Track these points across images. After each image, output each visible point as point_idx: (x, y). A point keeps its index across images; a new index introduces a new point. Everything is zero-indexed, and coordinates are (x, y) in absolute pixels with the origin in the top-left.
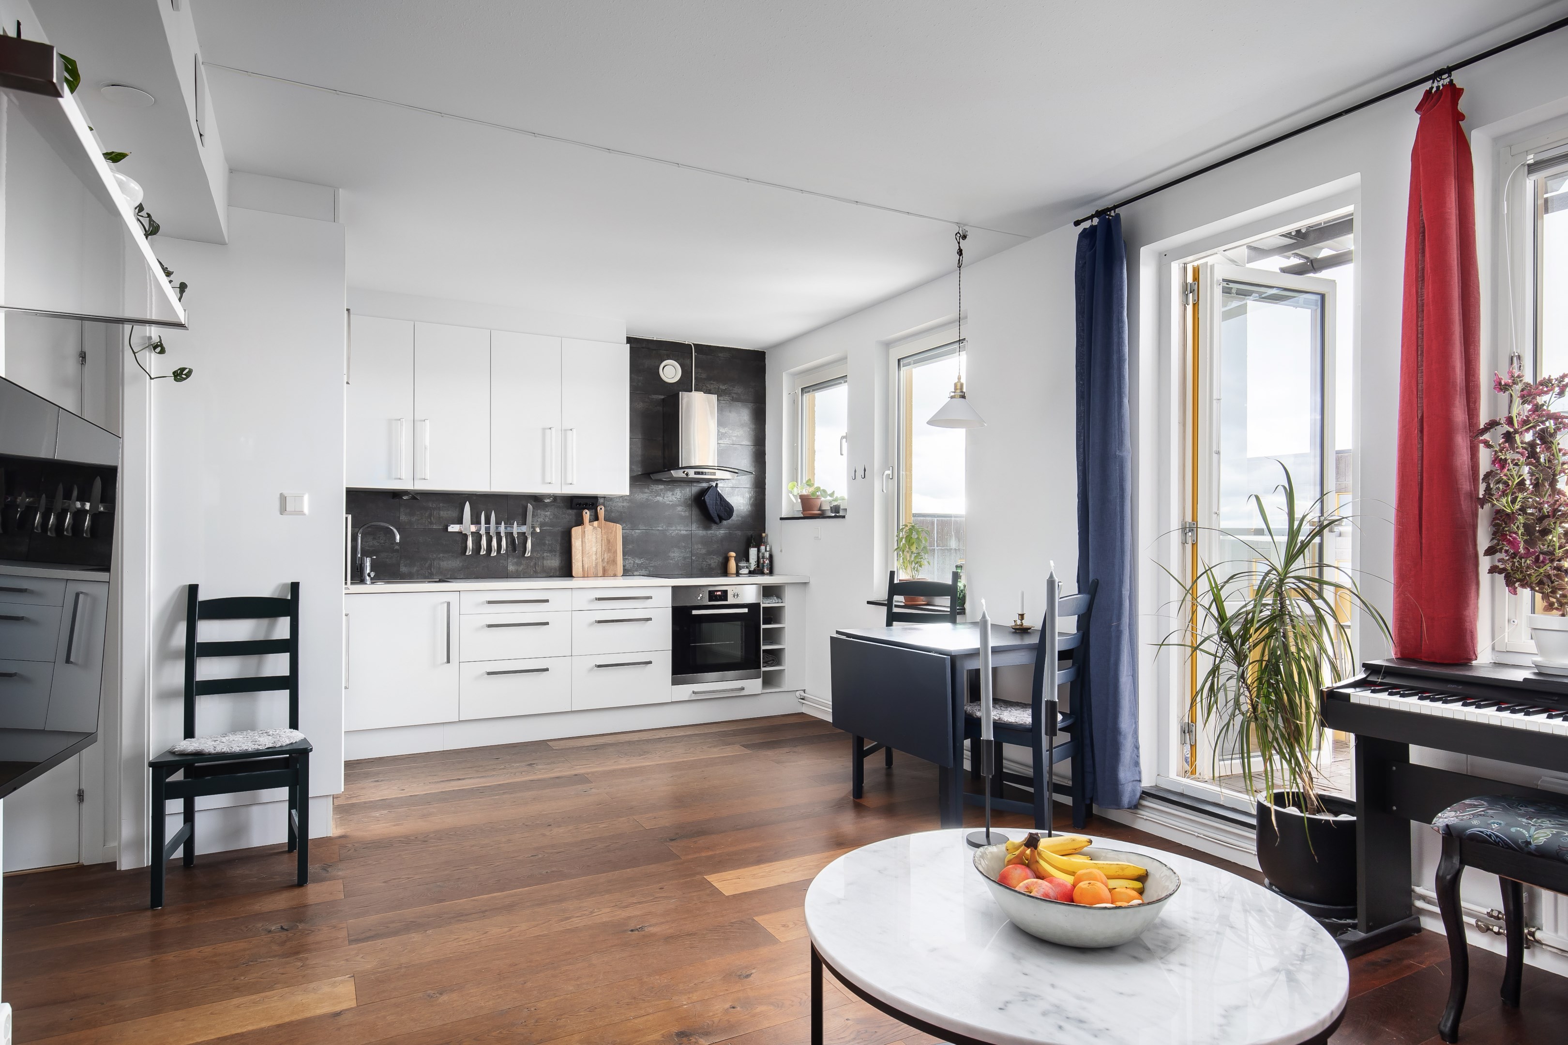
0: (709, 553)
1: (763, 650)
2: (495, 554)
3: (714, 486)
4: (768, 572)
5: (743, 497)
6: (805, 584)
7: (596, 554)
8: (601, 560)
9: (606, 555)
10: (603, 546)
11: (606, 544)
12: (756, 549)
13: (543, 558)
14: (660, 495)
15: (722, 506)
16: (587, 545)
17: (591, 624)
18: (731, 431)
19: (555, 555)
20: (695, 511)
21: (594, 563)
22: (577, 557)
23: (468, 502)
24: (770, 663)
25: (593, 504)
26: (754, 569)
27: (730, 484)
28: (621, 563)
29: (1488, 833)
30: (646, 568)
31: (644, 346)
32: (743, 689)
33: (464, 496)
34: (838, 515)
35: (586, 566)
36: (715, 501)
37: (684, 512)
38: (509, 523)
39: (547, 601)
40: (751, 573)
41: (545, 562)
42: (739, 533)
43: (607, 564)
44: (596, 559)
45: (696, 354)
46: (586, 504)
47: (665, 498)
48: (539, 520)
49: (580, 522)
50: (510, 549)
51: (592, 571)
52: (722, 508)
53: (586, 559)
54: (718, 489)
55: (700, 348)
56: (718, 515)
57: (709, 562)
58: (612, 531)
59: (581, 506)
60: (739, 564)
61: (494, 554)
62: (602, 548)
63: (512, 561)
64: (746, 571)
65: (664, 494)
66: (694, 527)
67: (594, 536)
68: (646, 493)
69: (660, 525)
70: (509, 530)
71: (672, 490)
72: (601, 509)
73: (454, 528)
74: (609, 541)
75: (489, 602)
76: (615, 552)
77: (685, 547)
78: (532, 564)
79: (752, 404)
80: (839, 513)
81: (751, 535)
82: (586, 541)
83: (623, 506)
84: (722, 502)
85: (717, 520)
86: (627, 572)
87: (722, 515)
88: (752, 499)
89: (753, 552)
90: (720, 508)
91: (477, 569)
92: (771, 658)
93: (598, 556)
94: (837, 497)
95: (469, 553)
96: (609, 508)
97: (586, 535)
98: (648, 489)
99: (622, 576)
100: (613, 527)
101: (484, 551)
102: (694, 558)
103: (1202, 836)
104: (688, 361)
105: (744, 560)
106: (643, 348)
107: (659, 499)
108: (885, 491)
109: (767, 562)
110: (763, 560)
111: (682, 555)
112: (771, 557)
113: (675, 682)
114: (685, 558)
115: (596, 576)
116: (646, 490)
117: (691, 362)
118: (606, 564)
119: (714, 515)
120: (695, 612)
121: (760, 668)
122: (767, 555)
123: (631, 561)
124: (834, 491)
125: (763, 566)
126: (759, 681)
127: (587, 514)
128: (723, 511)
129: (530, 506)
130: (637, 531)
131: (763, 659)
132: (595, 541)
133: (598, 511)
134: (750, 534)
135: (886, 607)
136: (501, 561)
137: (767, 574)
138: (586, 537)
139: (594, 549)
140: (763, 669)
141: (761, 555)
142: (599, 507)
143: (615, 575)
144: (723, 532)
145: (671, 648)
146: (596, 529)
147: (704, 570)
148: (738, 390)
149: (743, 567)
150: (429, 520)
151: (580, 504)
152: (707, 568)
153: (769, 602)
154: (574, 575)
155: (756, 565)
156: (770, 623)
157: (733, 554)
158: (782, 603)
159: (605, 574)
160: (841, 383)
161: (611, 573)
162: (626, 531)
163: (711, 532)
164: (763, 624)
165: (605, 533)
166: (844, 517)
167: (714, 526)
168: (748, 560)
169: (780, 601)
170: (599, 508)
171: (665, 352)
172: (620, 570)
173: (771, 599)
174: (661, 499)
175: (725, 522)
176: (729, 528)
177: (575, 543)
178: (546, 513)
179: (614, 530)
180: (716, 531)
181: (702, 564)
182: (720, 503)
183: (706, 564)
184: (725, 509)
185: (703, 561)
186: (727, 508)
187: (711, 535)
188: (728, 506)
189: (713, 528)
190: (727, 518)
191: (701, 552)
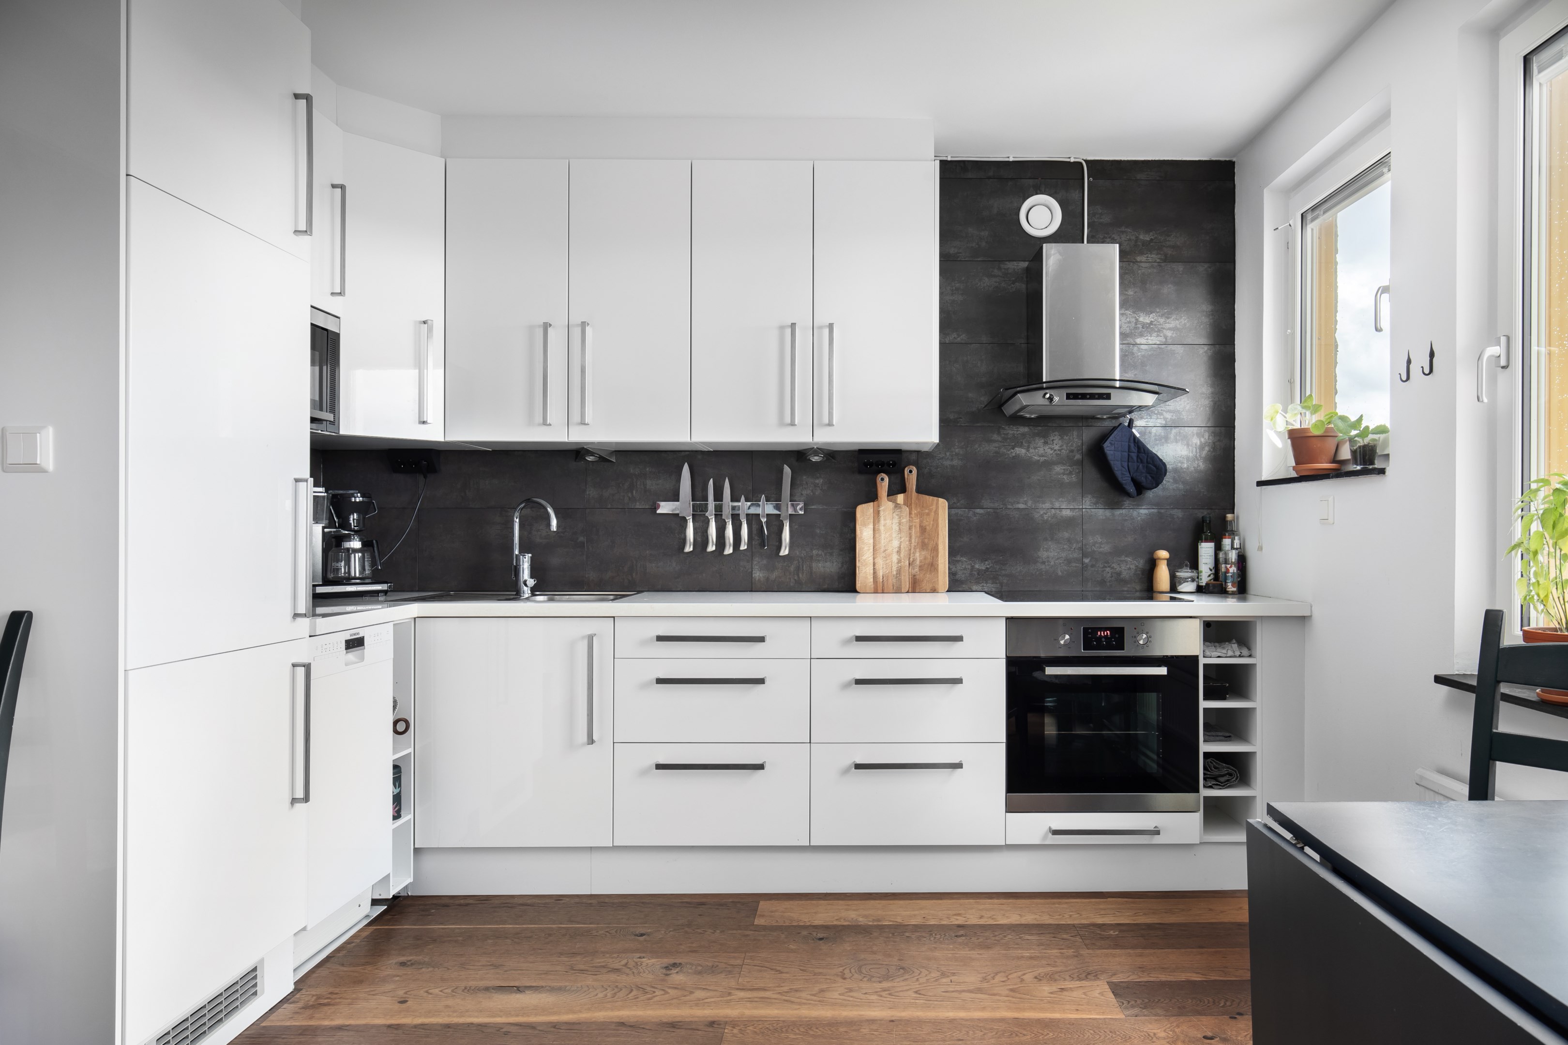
0: (1118, 552)
1: (1205, 753)
2: (731, 551)
3: (1126, 424)
4: (1235, 589)
5: (1188, 445)
6: (1303, 620)
7: (899, 552)
8: (907, 563)
9: (917, 554)
10: (913, 537)
11: (918, 534)
12: (1212, 545)
13: (811, 557)
14: (1021, 446)
15: (1142, 462)
16: (883, 536)
17: (846, 686)
18: (1162, 320)
19: (831, 554)
20: (1092, 473)
21: (894, 569)
22: (864, 558)
23: (686, 463)
24: (1222, 779)
25: (894, 464)
26: (1207, 584)
27: (1159, 421)
28: (945, 567)
30: (995, 579)
31: (991, 174)
32: (1156, 832)
33: (683, 453)
34: (1370, 466)
35: (880, 574)
36: (1126, 454)
37: (1067, 474)
38: (753, 498)
39: (761, 639)
40: (1200, 590)
41: (814, 565)
42: (1178, 513)
43: (920, 570)
44: (899, 561)
45: (1091, 179)
46: (883, 464)
47: (1031, 450)
48: (804, 492)
49: (872, 496)
50: (755, 543)
51: (892, 581)
52: (1141, 466)
53: (880, 562)
54: (1134, 430)
55: (1099, 168)
56: (1133, 480)
57: (1118, 569)
58: (930, 510)
59: (874, 467)
60: (1178, 574)
61: (729, 550)
62: (910, 541)
63: (759, 562)
64: (1190, 587)
65: (1029, 443)
66: (1088, 503)
67: (896, 520)
68: (995, 441)
69: (1022, 500)
70: (753, 511)
71: (1044, 436)
72: (911, 472)
73: (665, 508)
74: (923, 530)
75: (660, 638)
76: (935, 549)
77: (1069, 541)
78: (792, 569)
79: (1206, 265)
80: (1372, 463)
81: (1203, 517)
82: (882, 528)
83: (952, 467)
84: (1142, 455)
85: (1132, 489)
86: (956, 585)
87: (1143, 479)
88: (1207, 449)
89: (1206, 550)
90: (1138, 467)
91: (704, 575)
92: (1224, 771)
93: (902, 556)
94: (1367, 427)
95: (689, 548)
96: (926, 471)
97: (882, 519)
98: (999, 433)
99: (947, 591)
100: (932, 505)
101: (712, 546)
102: (1086, 561)
104: (1075, 195)
105: (1186, 566)
106: (989, 178)
107: (1020, 451)
108: (1485, 400)
109: (1233, 569)
110: (1226, 567)
111: (1063, 555)
112: (1242, 561)
113: (1011, 808)
114: (1069, 561)
115: (898, 591)
116: (995, 437)
117: (1081, 194)
118: (917, 570)
119: (1125, 479)
120: (1050, 671)
121: (1197, 791)
122: (1233, 556)
123: (965, 564)
124: (1362, 416)
125: (1226, 578)
126: (1197, 818)
127: (884, 483)
128: (1144, 472)
129: (787, 470)
130: (978, 511)
131: (1205, 768)
132: (897, 528)
133: (906, 476)
134: (1201, 517)
135: (1474, 696)
136: (742, 563)
137: (1233, 593)
138: (882, 522)
139: (896, 543)
140: (1205, 792)
141: (1221, 555)
142: (906, 469)
143: (934, 591)
144: (1146, 511)
145: (1004, 739)
146: (900, 508)
147: (1108, 584)
148: (1177, 239)
149: (1185, 580)
150: (630, 495)
151: (871, 464)
152: (1113, 579)
153: (1219, 654)
154: (858, 588)
155: (1212, 577)
156: (1223, 698)
157: (1163, 554)
158: (1250, 656)
159: (915, 587)
161: (925, 585)
162: (957, 511)
163: (1121, 511)
164: (1205, 699)
165: (916, 515)
166: (1382, 471)
167: (1127, 502)
168: (1195, 565)
169: (1245, 652)
170: (906, 471)
171: (1031, 182)
172: (943, 578)
173: (1224, 648)
174: (1023, 451)
175: (1150, 494)
176: (1158, 504)
177: (861, 533)
178: (817, 481)
179: (934, 509)
180: (1131, 510)
181: (1103, 571)
182: (1138, 456)
183: (1110, 573)
184: (1147, 467)
185: (1105, 567)
186: (1150, 465)
187: (1120, 518)
188: (1153, 462)
189: (1126, 505)
190: (1154, 485)
191: (1101, 549)
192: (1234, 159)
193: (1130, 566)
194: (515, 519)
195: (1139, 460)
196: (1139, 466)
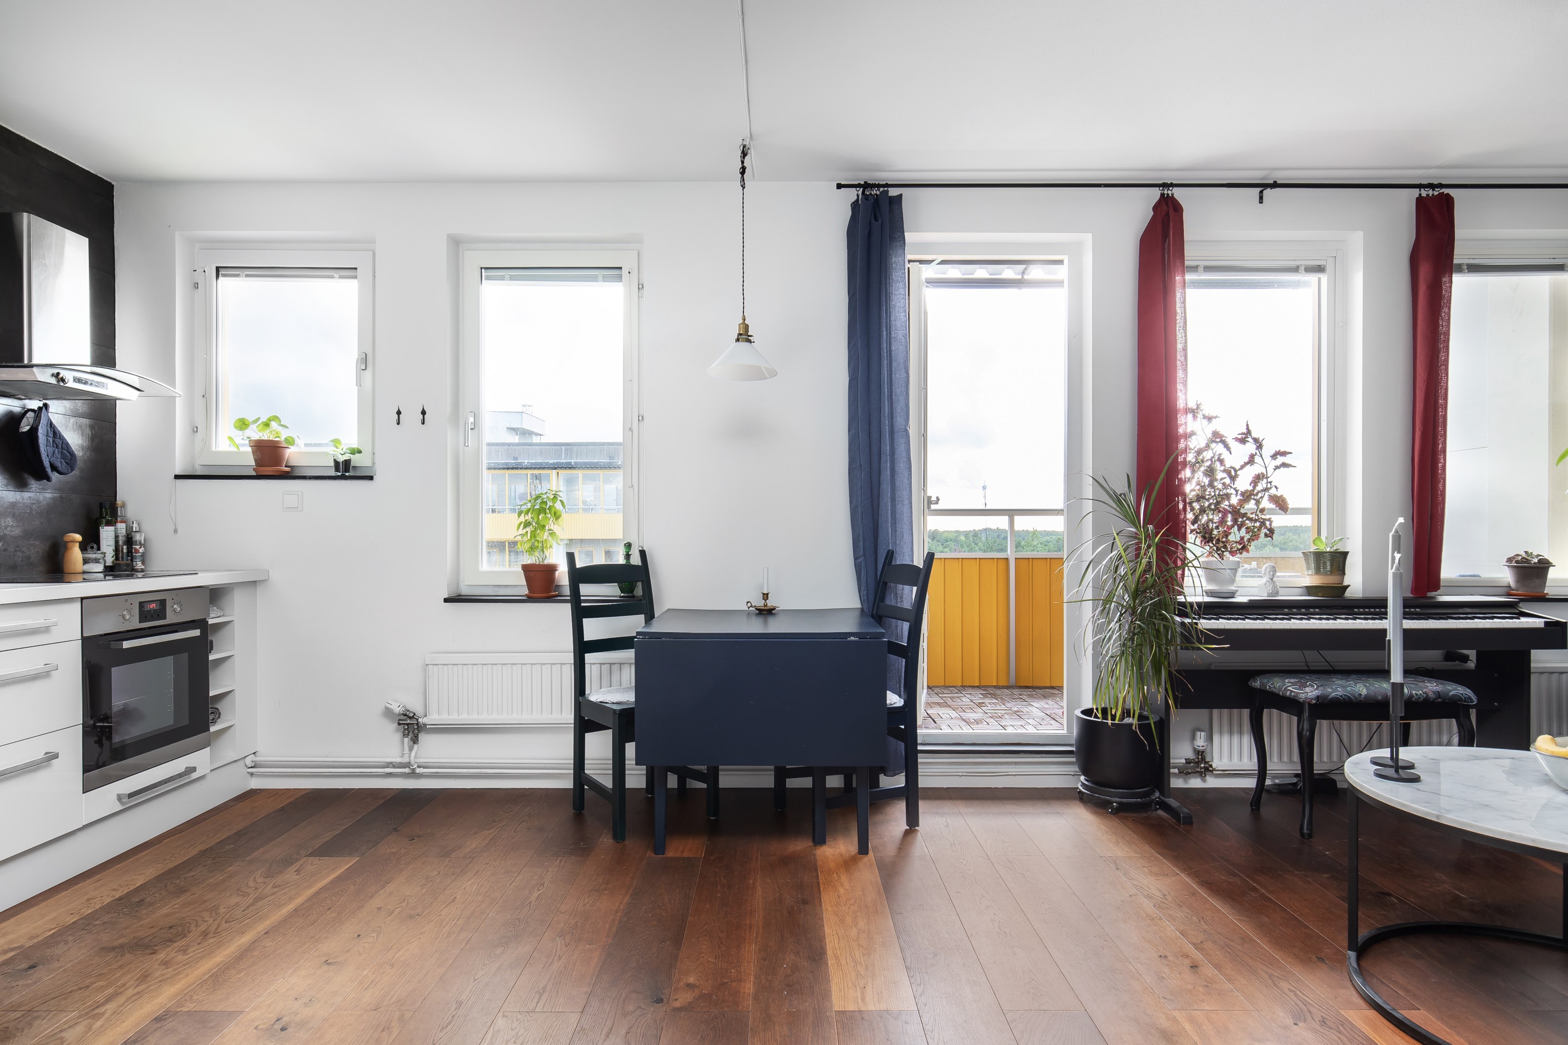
0: (25, 536)
12: (110, 527)
15: (57, 447)
26: (112, 566)
29: (1340, 695)
34: (347, 474)
36: (46, 438)
40: (107, 571)
42: (75, 498)
54: (49, 416)
56: (51, 464)
57: (27, 553)
60: (87, 555)
64: (99, 568)
80: (353, 471)
84: (57, 440)
85: (49, 473)
87: (58, 464)
90: (54, 452)
103: (965, 774)
105: (93, 547)
109: (141, 550)
113: (88, 786)
119: (46, 463)
120: (126, 645)
121: (208, 729)
126: (208, 752)
128: (59, 456)
134: (95, 501)
144: (51, 495)
145: (81, 721)
147: (20, 568)
149: (94, 561)
152: (24, 563)
157: (74, 536)
160: (332, 277)
163: (28, 495)
167: (38, 485)
168: (98, 547)
169: (223, 613)
176: (62, 489)
180: (38, 494)
181: (14, 556)
182: (54, 441)
183: (21, 557)
184: (61, 452)
185: (16, 551)
186: (64, 451)
187: (29, 501)
188: (67, 448)
189: (34, 489)
190: (70, 471)
191: (13, 533)
192: (113, 183)
193: (36, 549)
195: (55, 446)
196: (55, 450)
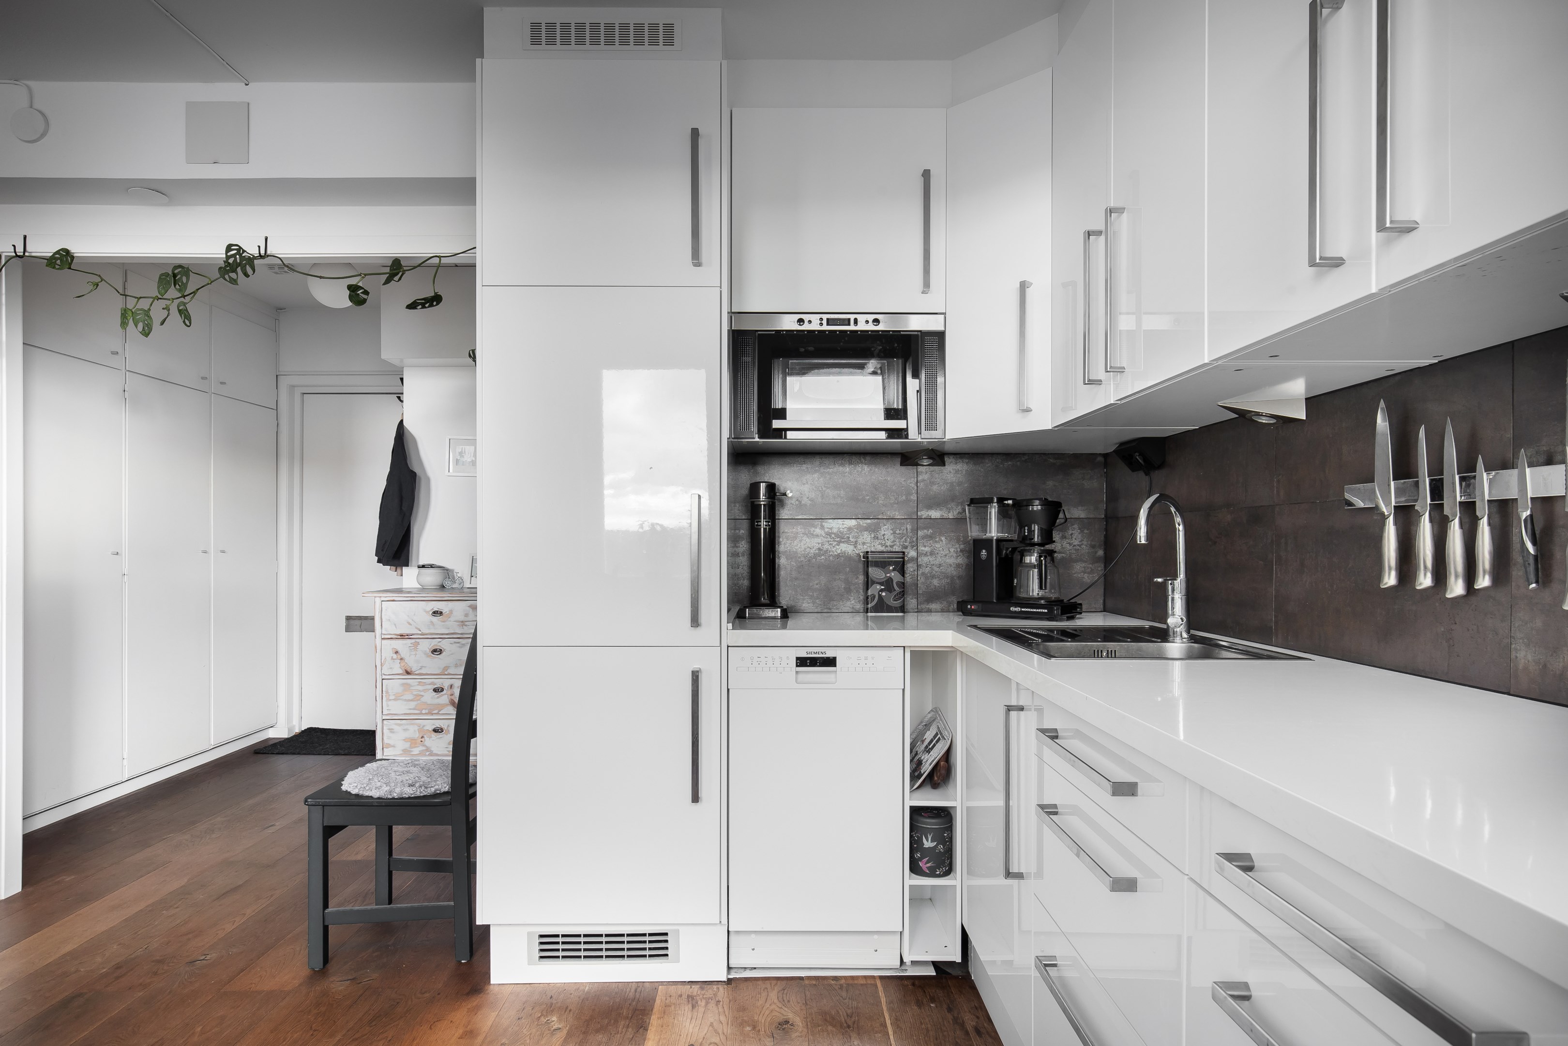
2: (1460, 590)
23: (1382, 401)
61: (1456, 588)
63: (1525, 623)
70: (1503, 490)
101: (1426, 576)
136: (1491, 622)
150: (1322, 476)
194: (1177, 526)
